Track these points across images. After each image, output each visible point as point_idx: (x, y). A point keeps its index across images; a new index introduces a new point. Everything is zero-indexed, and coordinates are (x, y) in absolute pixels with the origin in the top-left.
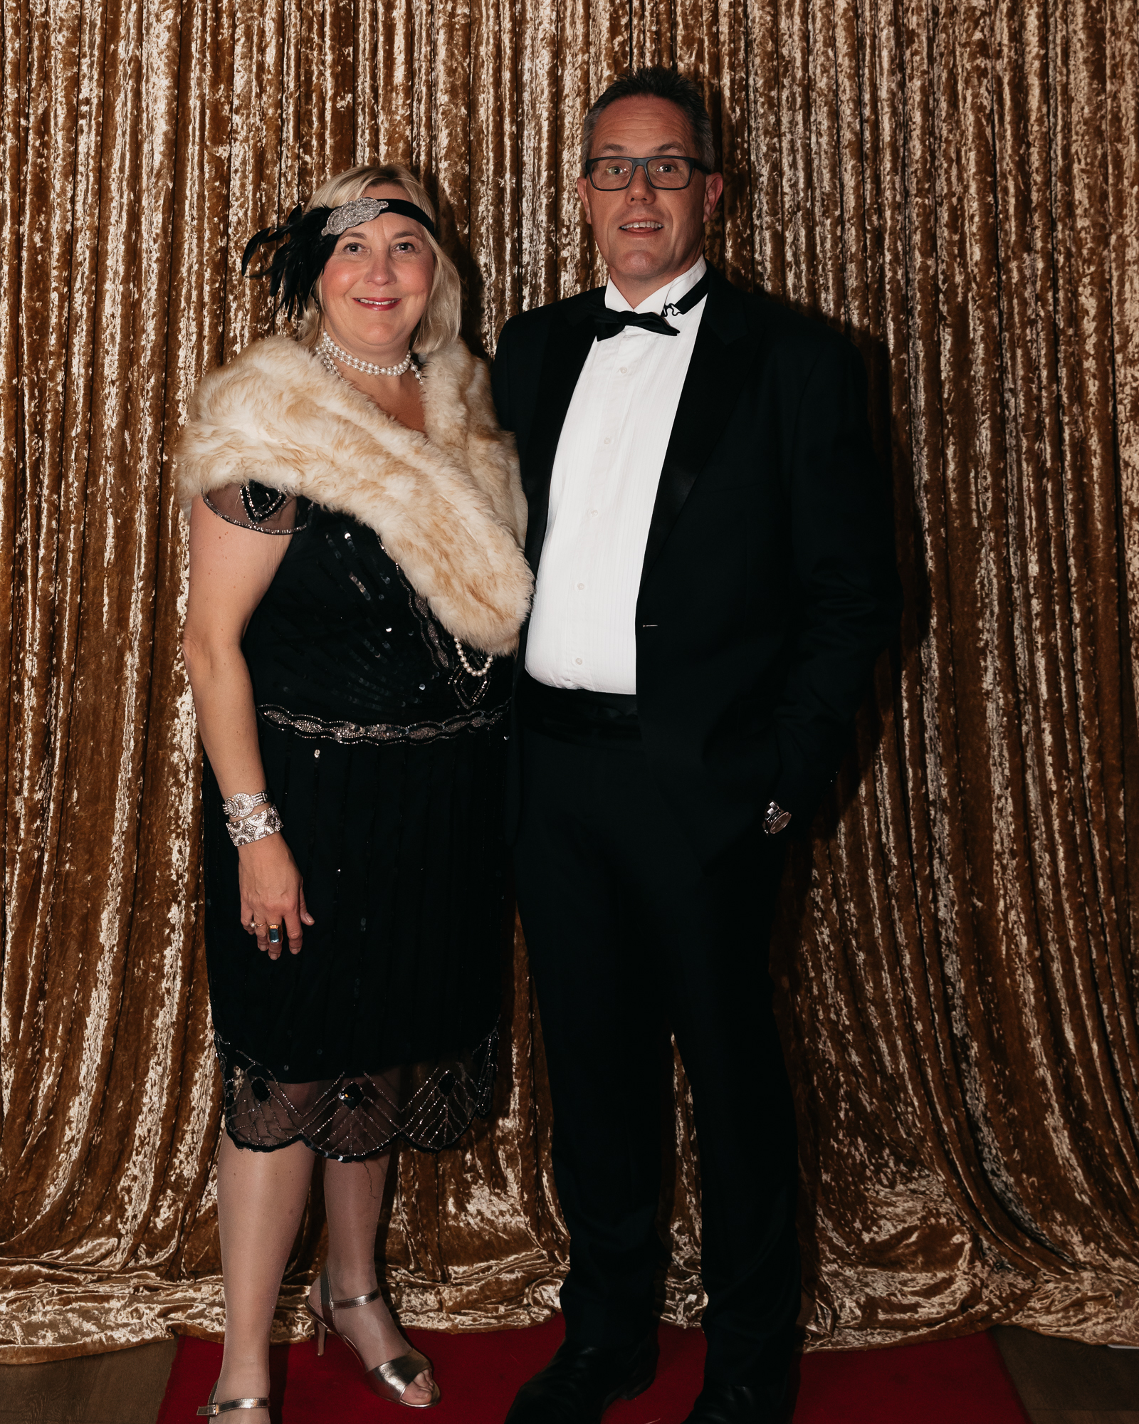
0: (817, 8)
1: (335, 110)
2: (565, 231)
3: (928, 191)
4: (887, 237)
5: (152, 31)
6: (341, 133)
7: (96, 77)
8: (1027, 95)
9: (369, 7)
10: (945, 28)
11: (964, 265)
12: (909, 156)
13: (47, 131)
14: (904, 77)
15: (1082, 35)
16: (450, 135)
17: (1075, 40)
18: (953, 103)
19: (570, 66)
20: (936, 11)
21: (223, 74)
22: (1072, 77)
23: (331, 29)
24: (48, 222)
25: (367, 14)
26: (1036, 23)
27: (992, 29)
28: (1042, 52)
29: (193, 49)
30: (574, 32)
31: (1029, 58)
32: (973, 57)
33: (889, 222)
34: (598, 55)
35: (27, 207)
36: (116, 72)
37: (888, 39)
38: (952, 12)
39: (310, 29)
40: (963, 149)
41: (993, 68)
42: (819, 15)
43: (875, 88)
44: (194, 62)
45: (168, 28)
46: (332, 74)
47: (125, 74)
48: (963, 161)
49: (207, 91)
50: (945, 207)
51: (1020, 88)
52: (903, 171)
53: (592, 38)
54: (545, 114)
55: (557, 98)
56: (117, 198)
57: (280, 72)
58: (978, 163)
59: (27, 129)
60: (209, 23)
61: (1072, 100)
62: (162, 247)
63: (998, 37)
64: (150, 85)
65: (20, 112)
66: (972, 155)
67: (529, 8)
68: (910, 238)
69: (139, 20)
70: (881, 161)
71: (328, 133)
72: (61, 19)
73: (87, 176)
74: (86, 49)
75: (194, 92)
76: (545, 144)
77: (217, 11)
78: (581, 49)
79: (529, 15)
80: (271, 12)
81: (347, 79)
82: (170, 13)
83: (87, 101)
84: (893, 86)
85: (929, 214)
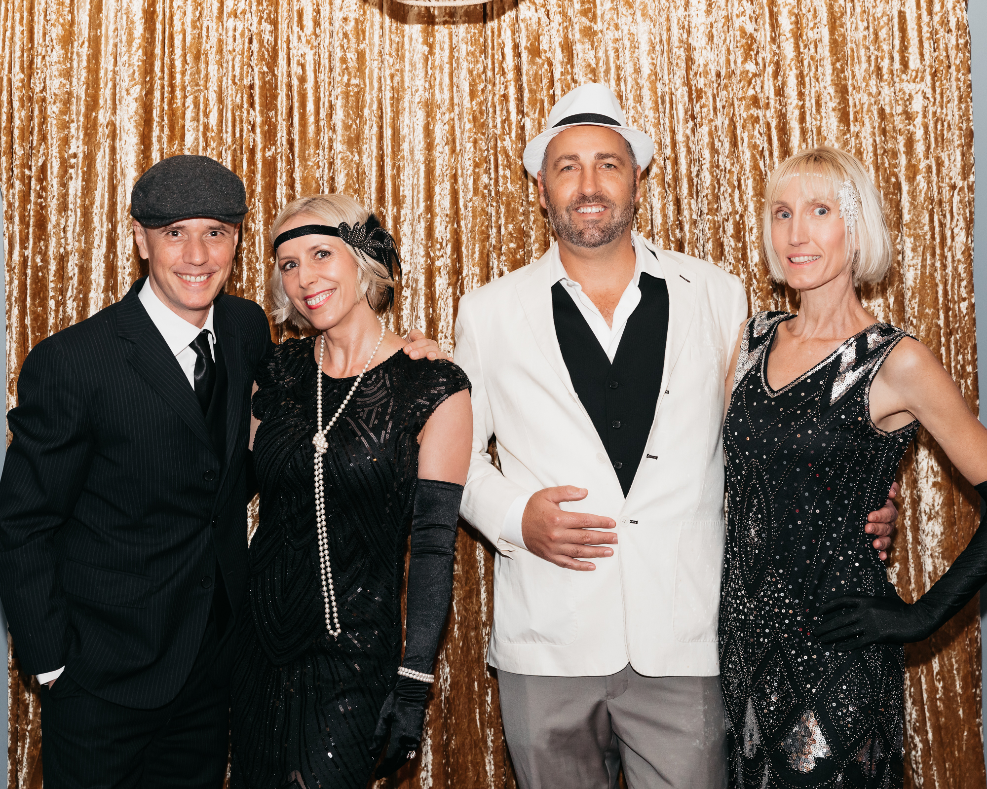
0: (627, 74)
1: (264, 159)
2: (438, 246)
3: (717, 210)
4: (686, 245)
5: (123, 102)
6: (269, 176)
7: (82, 137)
8: (790, 136)
9: (285, 80)
10: (726, 87)
11: (746, 266)
12: (702, 184)
13: (45, 178)
14: (695, 125)
15: (831, 90)
16: (347, 175)
17: (825, 94)
18: (734, 144)
19: (439, 122)
20: (718, 75)
21: (178, 133)
22: (824, 121)
23: (260, 98)
24: (47, 247)
25: (284, 86)
26: (796, 82)
27: (762, 87)
28: (801, 103)
29: (154, 115)
30: (442, 96)
31: (790, 108)
32: (748, 108)
33: (688, 234)
34: (460, 115)
35: (31, 236)
36: (97, 133)
37: (683, 96)
38: (731, 74)
39: (242, 97)
40: (742, 178)
41: (765, 116)
42: (629, 79)
43: (673, 132)
44: (155, 124)
45: (136, 100)
46: (262, 132)
47: (104, 135)
48: (743, 187)
49: (165, 146)
50: (731, 221)
51: (783, 130)
52: (697, 196)
53: (456, 101)
54: (422, 159)
55: (430, 147)
56: (99, 227)
57: (220, 131)
58: (754, 189)
59: (30, 177)
60: (166, 95)
61: (825, 138)
62: (133, 263)
63: (767, 92)
64: (123, 142)
65: (26, 165)
66: (750, 182)
67: (407, 79)
68: (704, 246)
69: (114, 95)
70: (680, 188)
71: (258, 176)
72: (55, 94)
73: (75, 211)
74: (74, 117)
75: (155, 147)
76: (422, 181)
77: (172, 86)
78: (448, 109)
79: (406, 85)
80: (213, 86)
81: (270, 136)
82: (138, 88)
83: (75, 156)
84: (689, 132)
85: (717, 228)
